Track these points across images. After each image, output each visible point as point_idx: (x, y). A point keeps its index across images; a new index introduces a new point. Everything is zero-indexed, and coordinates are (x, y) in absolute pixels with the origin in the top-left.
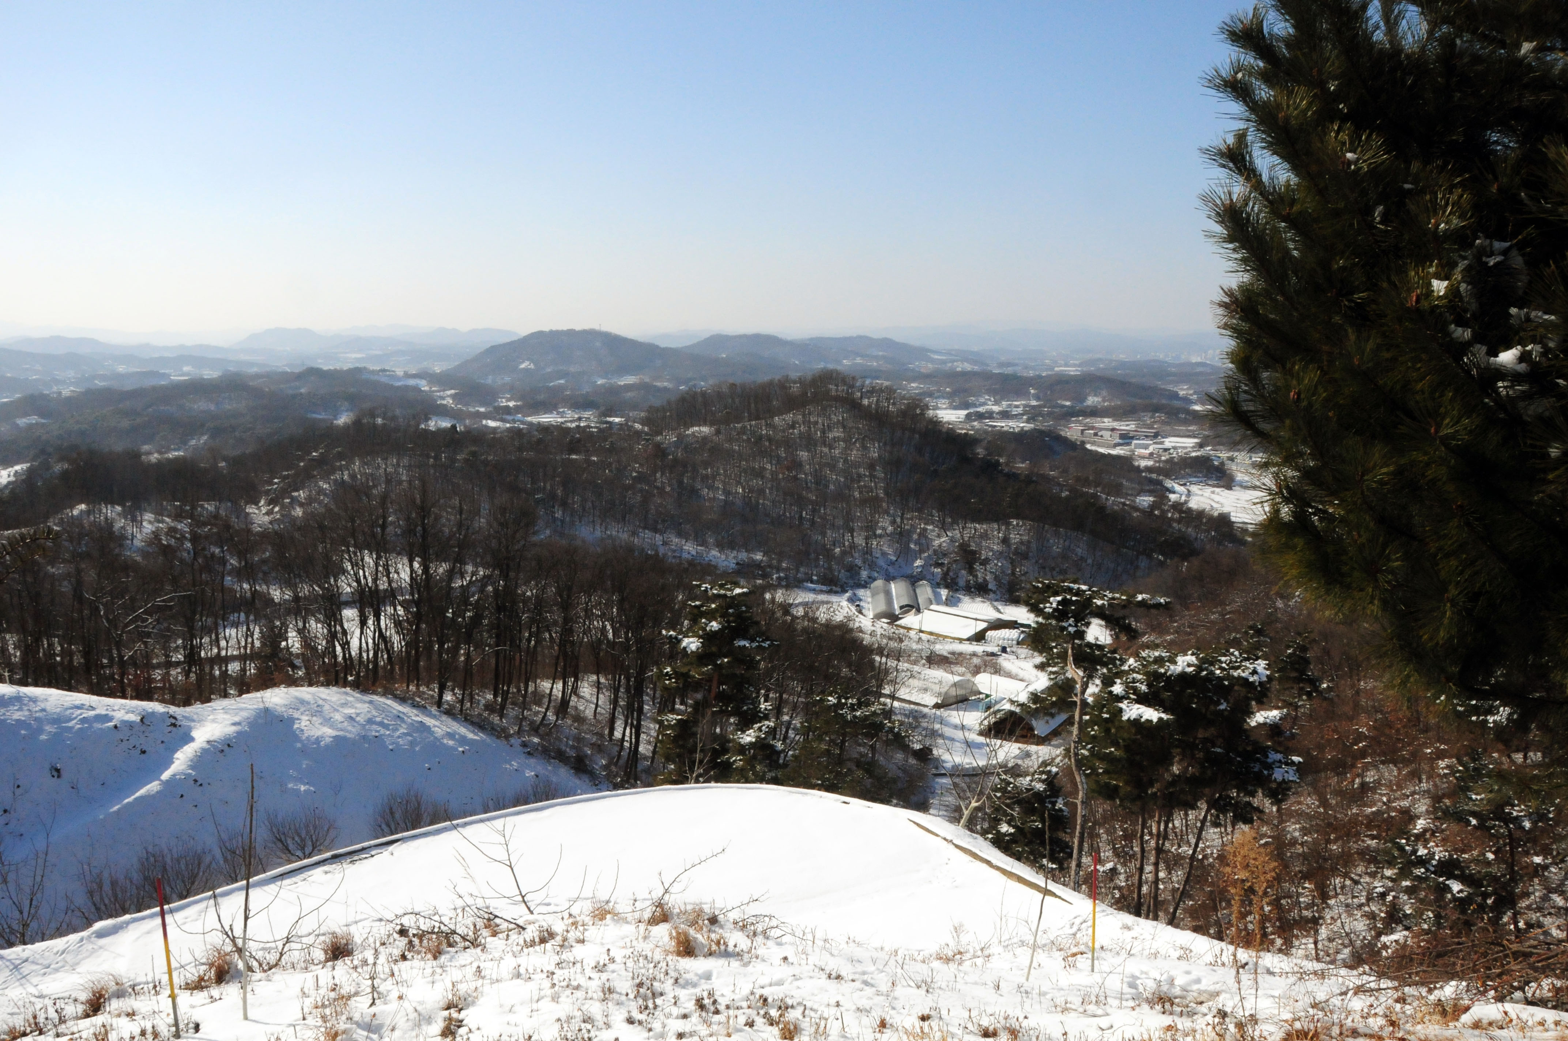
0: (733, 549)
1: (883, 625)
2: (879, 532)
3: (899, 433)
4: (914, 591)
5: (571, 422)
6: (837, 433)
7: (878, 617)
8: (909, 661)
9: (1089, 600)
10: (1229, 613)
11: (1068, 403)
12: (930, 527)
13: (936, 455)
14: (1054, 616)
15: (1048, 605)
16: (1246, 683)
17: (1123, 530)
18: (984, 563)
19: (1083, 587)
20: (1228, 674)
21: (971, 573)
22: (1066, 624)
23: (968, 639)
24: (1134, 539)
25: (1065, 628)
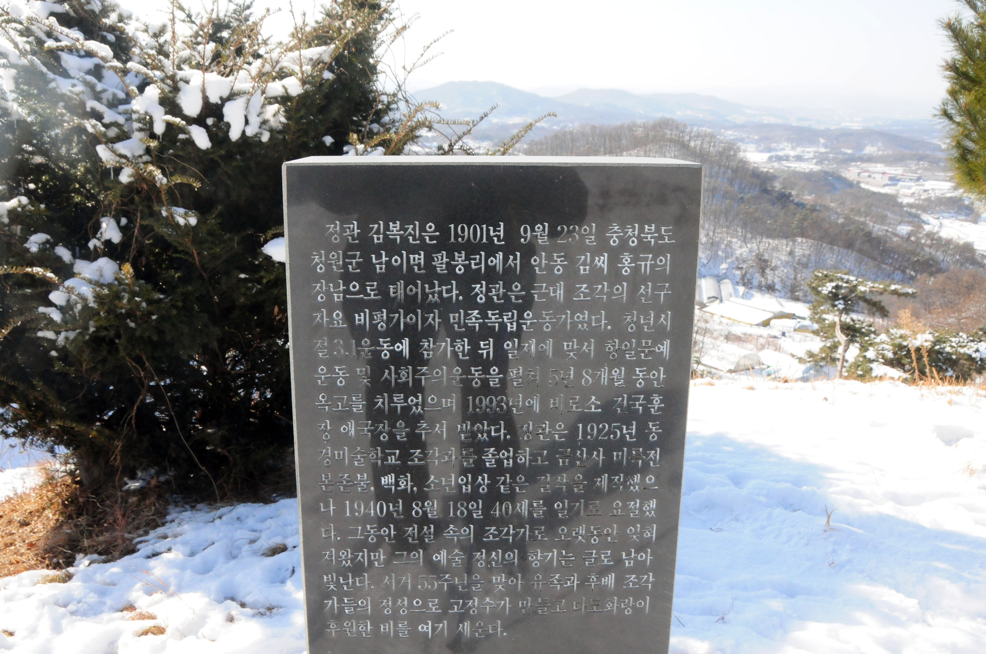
3: (716, 169)
4: (719, 287)
8: (712, 336)
9: (855, 286)
10: (965, 318)
11: (849, 151)
12: (734, 240)
13: (743, 186)
14: (829, 297)
15: (825, 288)
16: (970, 358)
17: (884, 251)
18: (774, 269)
19: (852, 278)
20: (956, 351)
21: (763, 276)
22: (837, 303)
23: (757, 325)
24: (893, 258)
25: (836, 306)
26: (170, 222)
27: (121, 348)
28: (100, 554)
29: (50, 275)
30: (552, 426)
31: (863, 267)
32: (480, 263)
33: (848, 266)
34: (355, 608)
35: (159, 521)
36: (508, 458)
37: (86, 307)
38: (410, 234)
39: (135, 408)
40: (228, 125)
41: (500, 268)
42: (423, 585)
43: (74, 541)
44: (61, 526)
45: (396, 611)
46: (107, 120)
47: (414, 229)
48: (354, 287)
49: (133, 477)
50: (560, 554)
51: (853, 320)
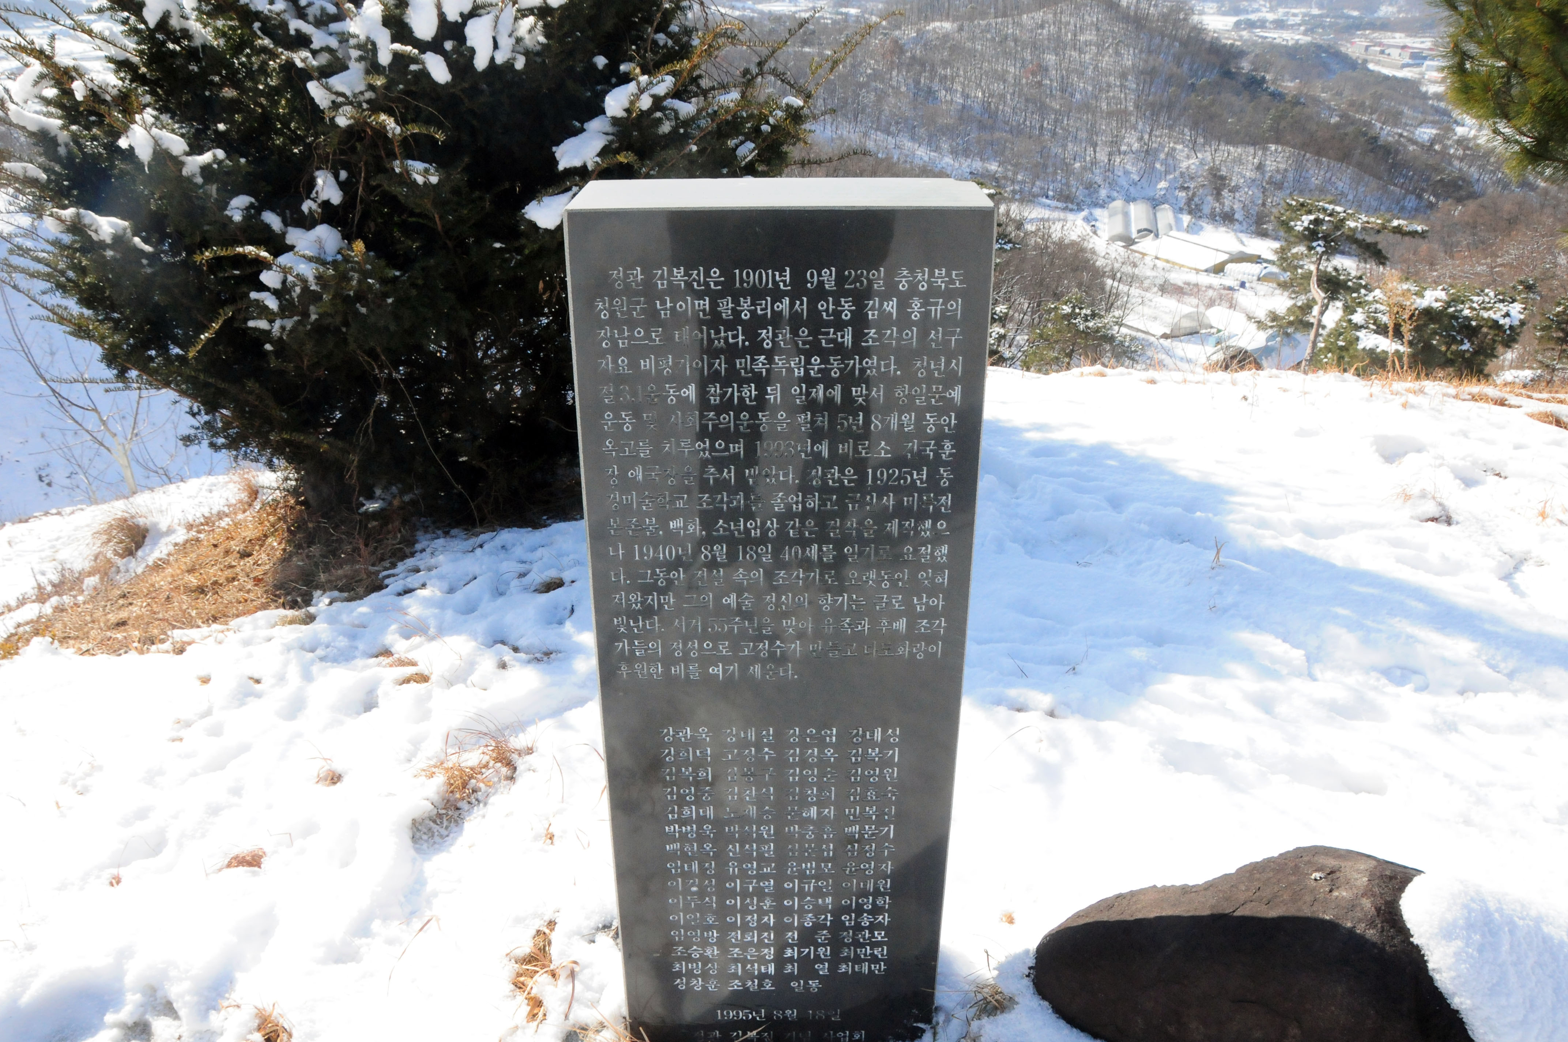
0: (967, 156)
1: (1118, 250)
2: (1124, 148)
3: (1157, 40)
4: (1155, 214)
5: (806, 11)
6: (1089, 36)
7: (1113, 239)
8: (1141, 286)
9: (1342, 221)
10: (1501, 265)
11: (1355, 13)
12: (1180, 147)
13: (1195, 67)
14: (1304, 235)
15: (1299, 223)
16: (1495, 325)
17: (1394, 165)
18: (1234, 190)
19: (1339, 209)
20: (1478, 315)
21: (1218, 201)
22: (1314, 244)
23: (1206, 271)
24: (1406, 176)
25: (1313, 248)
26: (405, 179)
27: (351, 339)
28: (341, 590)
29: (264, 254)
30: (842, 472)
31: (1361, 189)
32: (766, 309)
33: (1340, 188)
34: (646, 650)
35: (407, 551)
36: (797, 503)
37: (306, 289)
38: (694, 280)
39: (372, 414)
40: (472, 51)
41: (786, 313)
42: (713, 628)
43: (308, 575)
44: (290, 556)
45: (686, 653)
46: (316, 45)
47: (698, 275)
48: (639, 332)
49: (371, 497)
50: (850, 598)
51: (1336, 269)
